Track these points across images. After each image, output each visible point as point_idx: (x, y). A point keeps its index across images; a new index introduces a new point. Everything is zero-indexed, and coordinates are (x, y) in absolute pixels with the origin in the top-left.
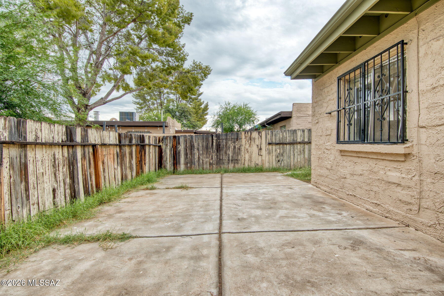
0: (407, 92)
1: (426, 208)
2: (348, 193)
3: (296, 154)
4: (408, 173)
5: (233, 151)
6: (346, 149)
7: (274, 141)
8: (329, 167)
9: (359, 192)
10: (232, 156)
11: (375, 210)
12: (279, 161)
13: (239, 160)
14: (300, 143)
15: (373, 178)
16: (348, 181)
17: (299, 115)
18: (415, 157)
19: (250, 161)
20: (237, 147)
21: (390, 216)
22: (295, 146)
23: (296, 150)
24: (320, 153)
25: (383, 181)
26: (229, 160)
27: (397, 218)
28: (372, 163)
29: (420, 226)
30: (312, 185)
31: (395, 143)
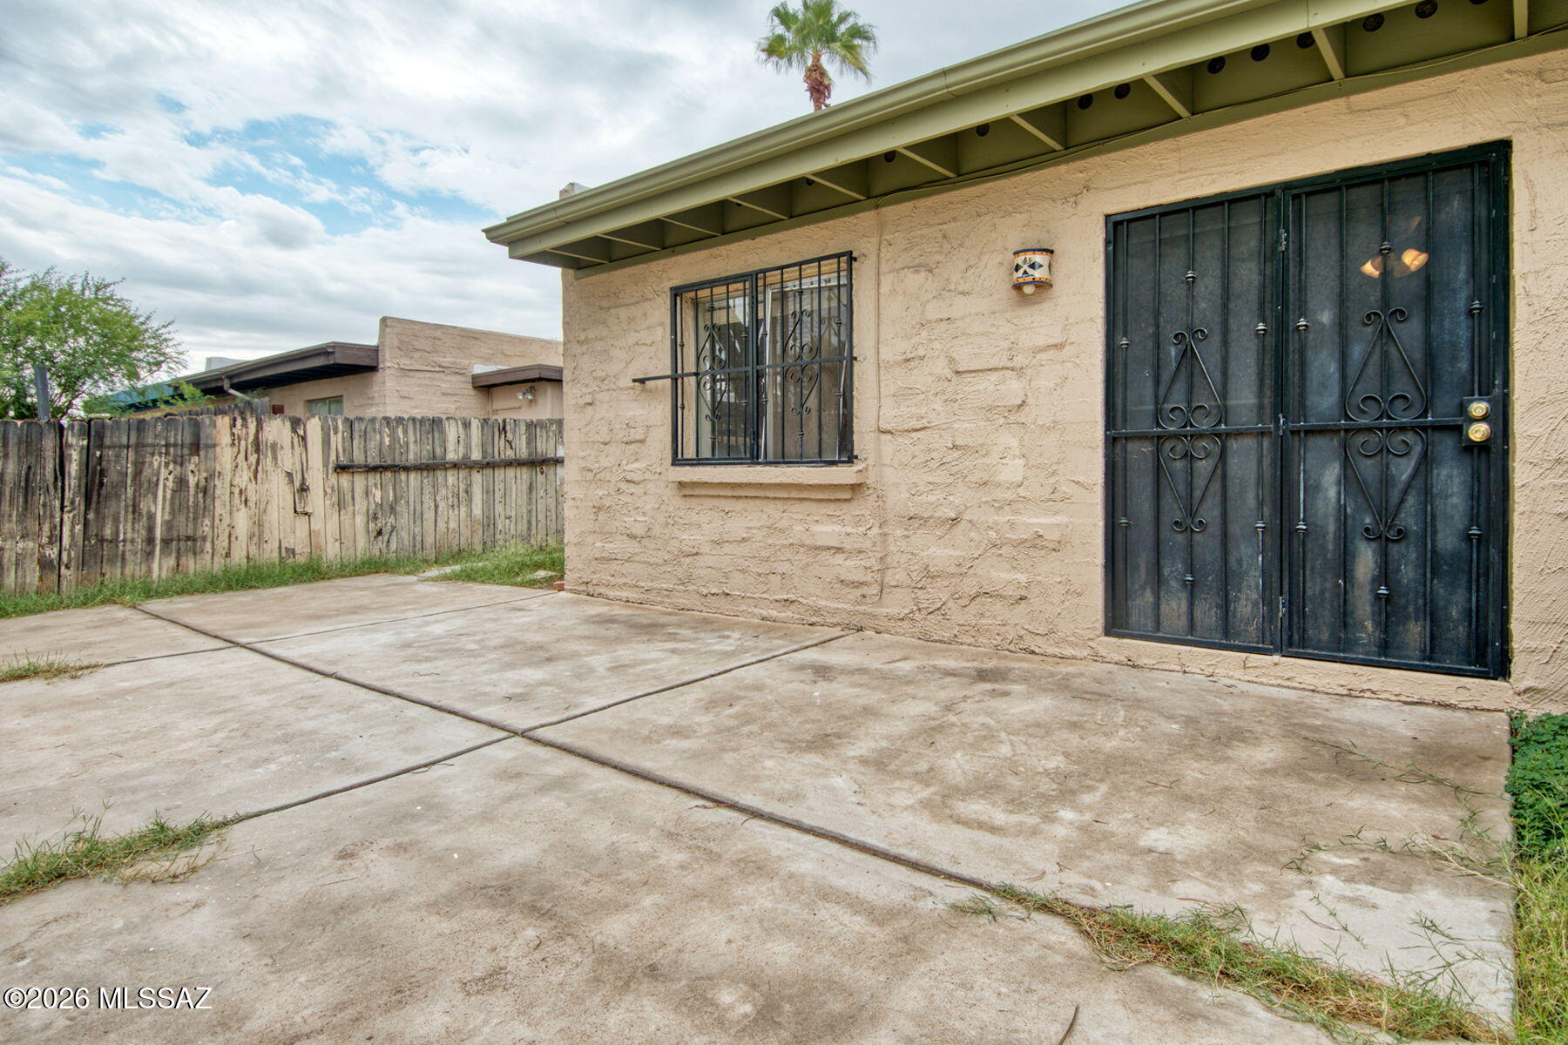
0: (855, 359)
1: (895, 587)
2: (705, 592)
3: (442, 505)
4: (857, 524)
5: (173, 497)
6: (705, 479)
7: (359, 458)
8: (639, 530)
9: (737, 584)
10: (167, 522)
11: (783, 615)
12: (380, 533)
13: (204, 539)
14: (455, 466)
15: (778, 543)
16: (708, 560)
17: (405, 362)
18: (871, 491)
19: (255, 539)
20: (192, 481)
21: (819, 619)
22: (439, 473)
23: (443, 492)
24: (601, 493)
25: (803, 546)
26: (150, 540)
27: (835, 620)
28: (773, 511)
29: (883, 623)
30: (571, 591)
31: (833, 463)
